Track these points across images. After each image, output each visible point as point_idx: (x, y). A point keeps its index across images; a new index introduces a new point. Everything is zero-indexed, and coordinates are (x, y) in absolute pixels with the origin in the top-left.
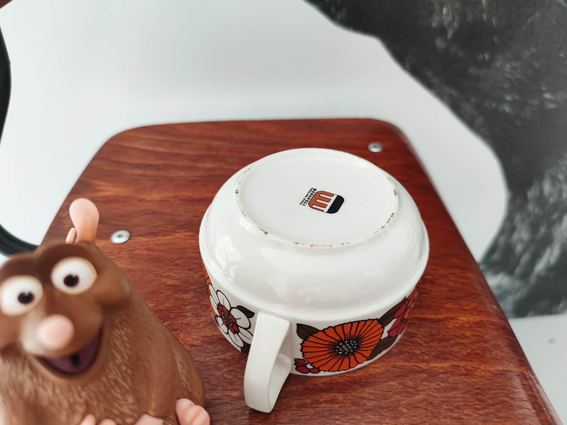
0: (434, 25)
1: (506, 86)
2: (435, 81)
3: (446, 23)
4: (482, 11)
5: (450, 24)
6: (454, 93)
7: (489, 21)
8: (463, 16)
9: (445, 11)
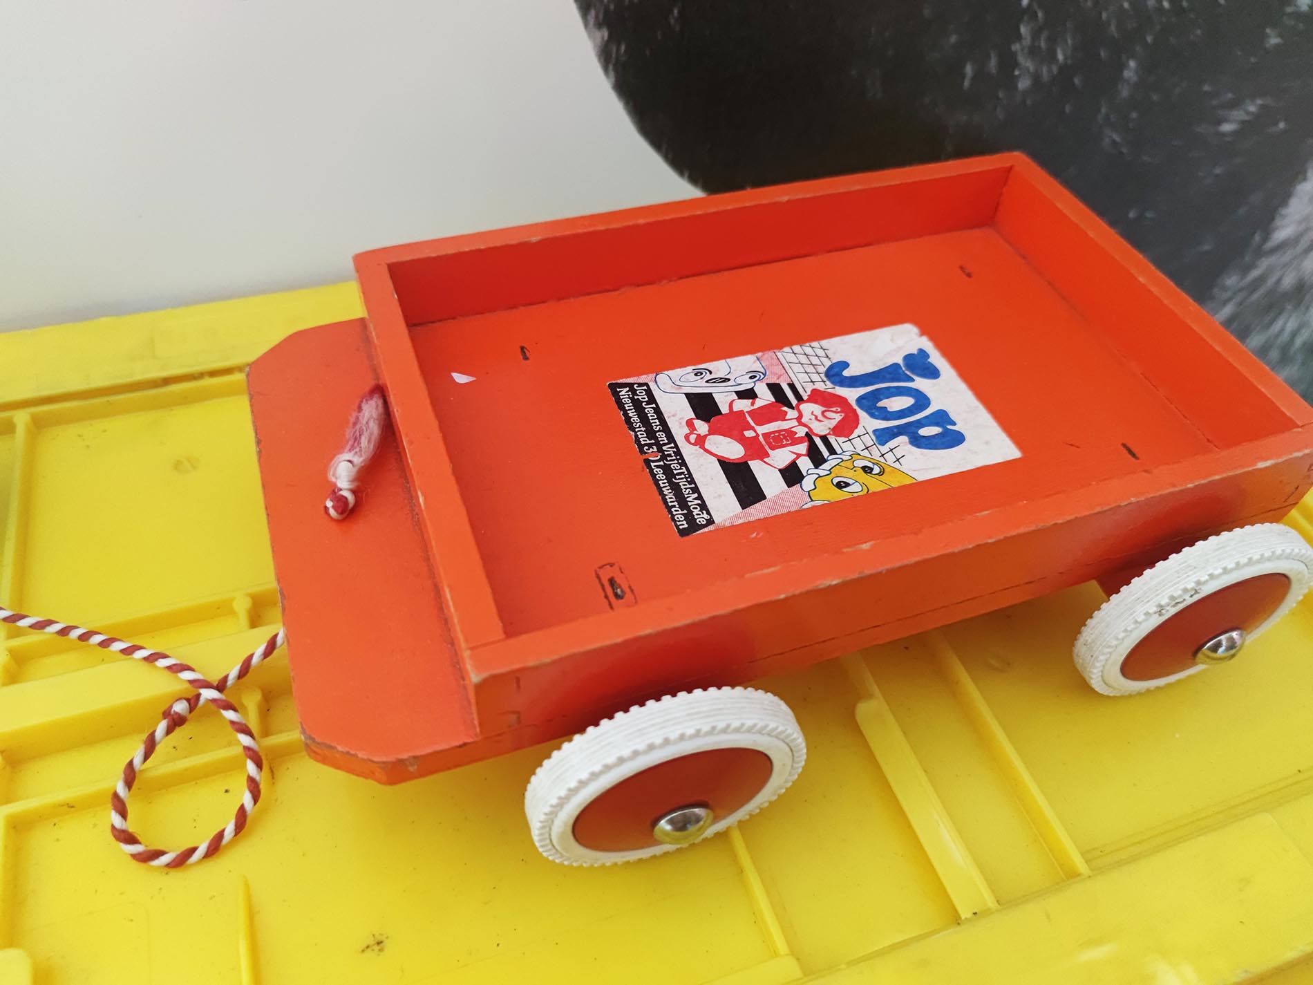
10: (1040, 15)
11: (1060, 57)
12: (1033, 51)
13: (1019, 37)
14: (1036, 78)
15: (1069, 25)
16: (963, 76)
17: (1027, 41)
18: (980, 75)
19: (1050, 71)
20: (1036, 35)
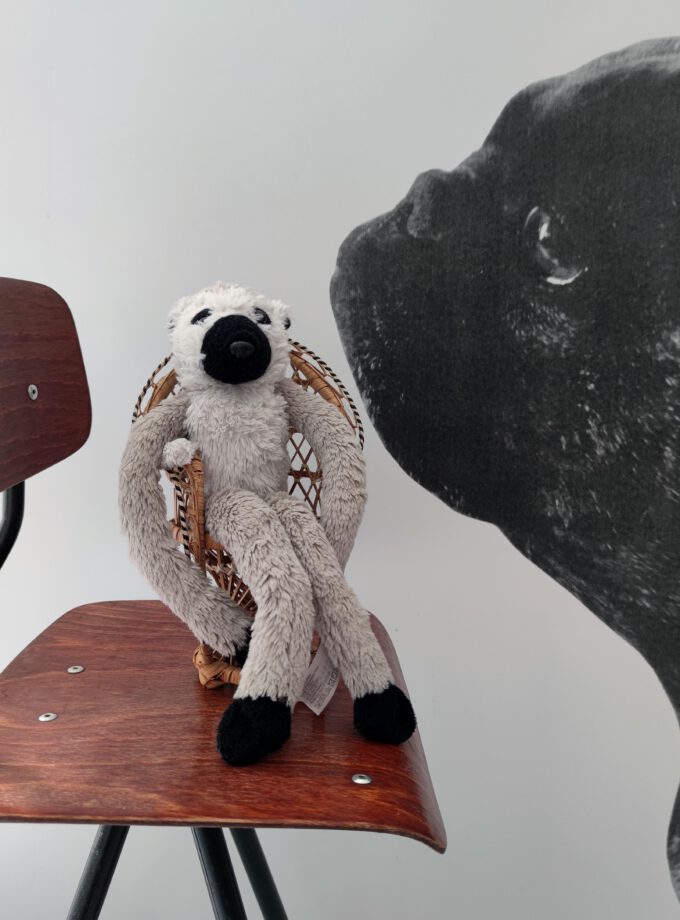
0: (549, 514)
1: (639, 578)
2: (559, 568)
3: (560, 514)
4: (594, 504)
5: (564, 514)
6: (582, 581)
7: (603, 513)
8: (576, 507)
9: (557, 502)
10: (598, 416)
11: (619, 439)
12: (600, 435)
13: (589, 427)
14: (607, 450)
15: (618, 423)
16: (561, 443)
17: (595, 429)
18: (570, 444)
19: (614, 446)
20: (599, 426)
